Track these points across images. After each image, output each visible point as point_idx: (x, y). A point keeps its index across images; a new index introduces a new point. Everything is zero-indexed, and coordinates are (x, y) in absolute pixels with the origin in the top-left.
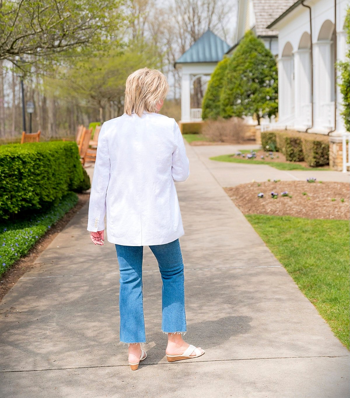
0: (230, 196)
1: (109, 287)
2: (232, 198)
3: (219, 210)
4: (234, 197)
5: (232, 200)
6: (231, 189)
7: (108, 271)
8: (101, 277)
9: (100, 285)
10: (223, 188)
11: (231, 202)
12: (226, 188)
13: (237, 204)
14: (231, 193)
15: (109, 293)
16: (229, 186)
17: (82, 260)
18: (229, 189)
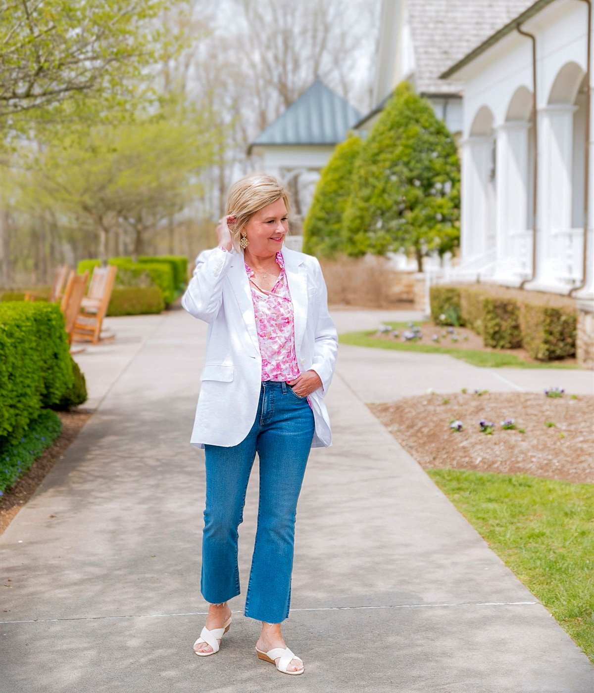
0: (386, 425)
1: (145, 655)
2: (390, 429)
3: (367, 456)
4: (395, 427)
5: (391, 432)
6: (385, 409)
7: (140, 610)
8: (126, 624)
9: (123, 648)
10: (366, 404)
11: (390, 437)
12: (373, 404)
13: (404, 443)
14: (387, 417)
15: (145, 671)
16: (378, 402)
17: (75, 576)
18: (380, 408)
